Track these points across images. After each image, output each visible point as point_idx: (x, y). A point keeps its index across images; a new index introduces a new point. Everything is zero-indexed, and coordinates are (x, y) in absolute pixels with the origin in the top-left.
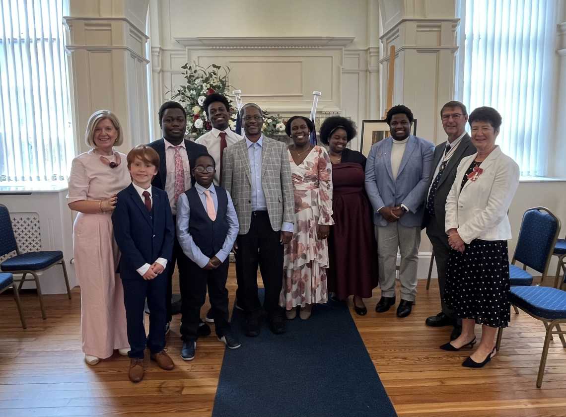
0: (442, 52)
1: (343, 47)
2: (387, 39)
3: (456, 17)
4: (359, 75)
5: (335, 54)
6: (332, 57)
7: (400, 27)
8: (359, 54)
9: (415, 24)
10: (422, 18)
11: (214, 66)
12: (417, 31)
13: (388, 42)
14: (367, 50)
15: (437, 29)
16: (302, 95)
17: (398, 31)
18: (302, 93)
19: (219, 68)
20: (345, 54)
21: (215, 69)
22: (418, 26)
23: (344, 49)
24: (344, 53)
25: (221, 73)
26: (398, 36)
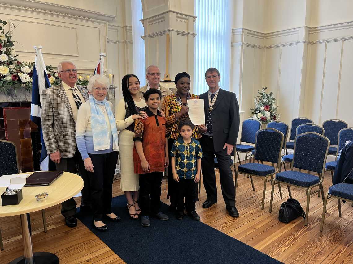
1: (107, 22)
2: (149, 22)
4: (118, 44)
5: (102, 27)
6: (99, 28)
7: (165, 15)
8: (117, 30)
9: (176, 15)
10: (180, 12)
12: (177, 20)
13: (149, 24)
14: (123, 27)
15: (186, 21)
18: (78, 54)
19: (5, 23)
20: (109, 31)
22: (178, 17)
23: (108, 24)
24: (107, 26)
26: (164, 21)
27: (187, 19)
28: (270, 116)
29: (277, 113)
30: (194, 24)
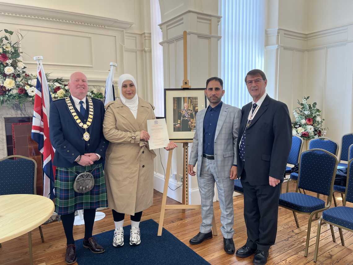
0: (212, 39)
2: (167, 26)
3: (219, 15)
4: (136, 54)
5: (118, 35)
6: (115, 37)
7: (184, 16)
8: (136, 37)
9: (195, 16)
10: (201, 12)
11: (6, 31)
12: (198, 21)
13: (168, 28)
15: (208, 22)
16: (92, 66)
17: (182, 19)
18: (92, 64)
19: (11, 33)
20: (126, 36)
21: (8, 35)
22: (198, 18)
23: (125, 31)
24: (125, 34)
25: (13, 39)
26: (183, 23)
27: (210, 20)
28: (313, 131)
29: (323, 127)
30: (218, 25)
